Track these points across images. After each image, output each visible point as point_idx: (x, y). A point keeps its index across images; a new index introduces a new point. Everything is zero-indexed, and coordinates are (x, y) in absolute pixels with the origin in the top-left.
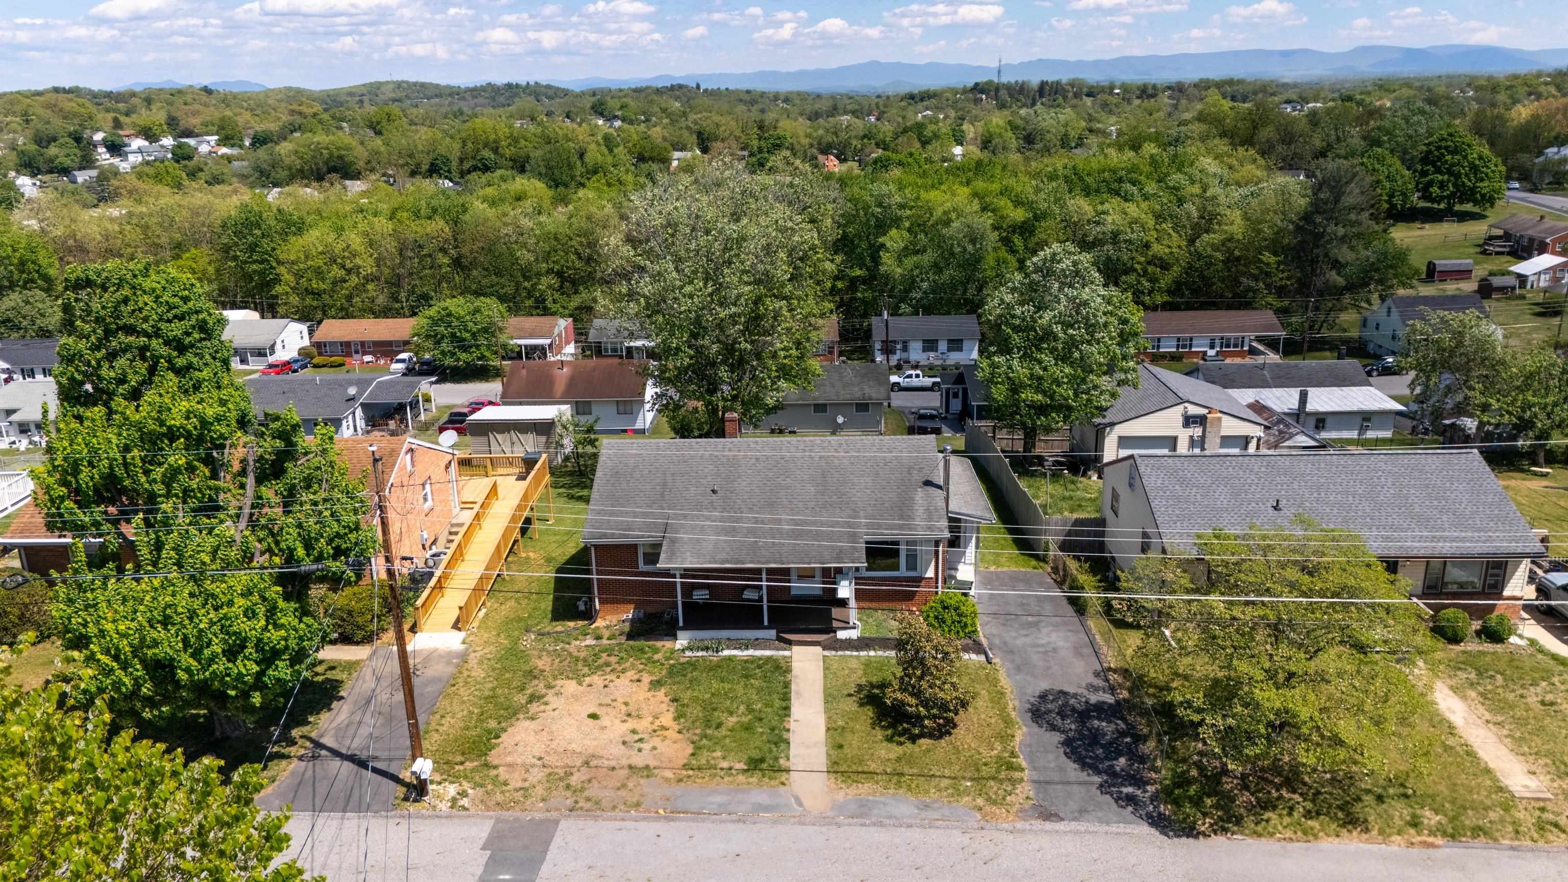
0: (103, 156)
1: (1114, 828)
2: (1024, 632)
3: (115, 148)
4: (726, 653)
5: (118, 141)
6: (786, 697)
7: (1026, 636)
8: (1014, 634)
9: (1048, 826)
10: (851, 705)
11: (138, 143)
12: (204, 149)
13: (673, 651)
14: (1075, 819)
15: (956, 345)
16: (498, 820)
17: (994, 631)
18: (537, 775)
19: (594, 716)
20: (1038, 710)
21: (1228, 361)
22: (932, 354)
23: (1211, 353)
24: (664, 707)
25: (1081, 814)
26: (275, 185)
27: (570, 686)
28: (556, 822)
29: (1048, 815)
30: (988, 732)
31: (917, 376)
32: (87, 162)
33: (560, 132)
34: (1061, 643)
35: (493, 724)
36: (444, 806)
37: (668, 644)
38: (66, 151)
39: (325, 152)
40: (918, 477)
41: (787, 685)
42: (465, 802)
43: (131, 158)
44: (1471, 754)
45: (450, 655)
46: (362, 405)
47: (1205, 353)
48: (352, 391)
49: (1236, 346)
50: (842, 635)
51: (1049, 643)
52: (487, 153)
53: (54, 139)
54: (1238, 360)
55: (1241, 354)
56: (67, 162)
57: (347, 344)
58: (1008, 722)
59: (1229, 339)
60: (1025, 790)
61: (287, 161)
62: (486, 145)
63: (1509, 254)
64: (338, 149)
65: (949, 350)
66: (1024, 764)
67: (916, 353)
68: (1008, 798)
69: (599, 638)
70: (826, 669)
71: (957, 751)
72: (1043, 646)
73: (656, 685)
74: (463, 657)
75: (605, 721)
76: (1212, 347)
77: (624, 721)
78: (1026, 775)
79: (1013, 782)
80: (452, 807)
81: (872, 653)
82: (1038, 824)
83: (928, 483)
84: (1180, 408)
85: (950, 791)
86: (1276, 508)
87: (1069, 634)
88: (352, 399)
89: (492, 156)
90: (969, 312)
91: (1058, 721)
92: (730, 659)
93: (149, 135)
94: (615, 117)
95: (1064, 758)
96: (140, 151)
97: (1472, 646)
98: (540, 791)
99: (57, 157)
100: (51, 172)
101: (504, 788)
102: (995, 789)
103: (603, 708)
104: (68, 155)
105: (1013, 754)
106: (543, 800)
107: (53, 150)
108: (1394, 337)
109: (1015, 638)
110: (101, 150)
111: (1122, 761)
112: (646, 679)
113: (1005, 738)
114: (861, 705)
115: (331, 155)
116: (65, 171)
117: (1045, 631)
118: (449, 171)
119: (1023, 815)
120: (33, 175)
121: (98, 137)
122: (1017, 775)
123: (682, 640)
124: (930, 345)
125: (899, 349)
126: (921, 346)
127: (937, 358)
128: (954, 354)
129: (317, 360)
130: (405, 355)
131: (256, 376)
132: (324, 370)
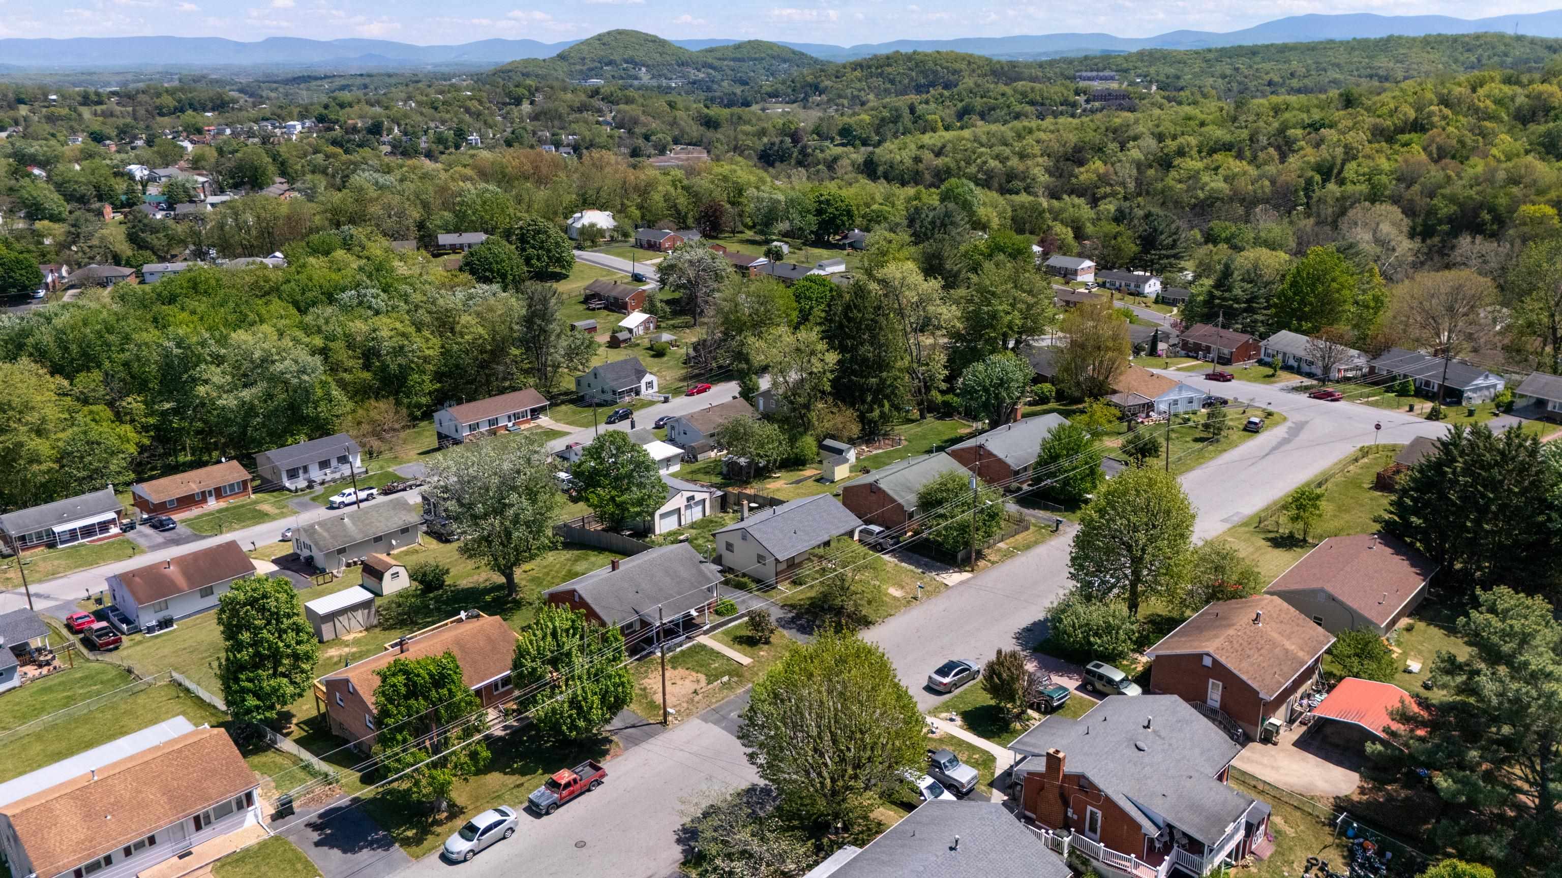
4: (677, 650)
10: (737, 646)
13: (661, 657)
19: (674, 684)
21: (523, 427)
22: (328, 471)
23: (510, 424)
24: (687, 672)
36: (677, 723)
37: (655, 656)
41: (711, 649)
42: (680, 718)
46: (10, 648)
47: (506, 426)
50: (705, 628)
55: (527, 421)
63: (605, 308)
65: (340, 464)
67: (315, 472)
70: (715, 639)
73: (674, 668)
75: (680, 683)
76: (510, 421)
77: (685, 681)
80: (680, 722)
81: (719, 630)
84: (680, 494)
86: (796, 534)
88: (2, 647)
91: (791, 626)
92: (682, 651)
95: (802, 635)
105: (791, 639)
108: (603, 392)
112: (668, 668)
114: (739, 644)
124: (324, 464)
125: (301, 472)
126: (317, 466)
127: (333, 472)
128: (342, 467)
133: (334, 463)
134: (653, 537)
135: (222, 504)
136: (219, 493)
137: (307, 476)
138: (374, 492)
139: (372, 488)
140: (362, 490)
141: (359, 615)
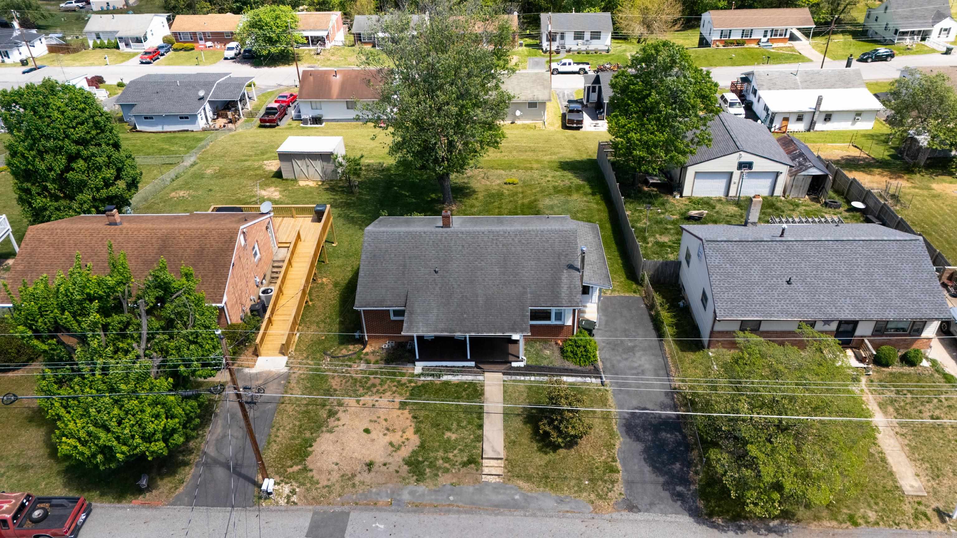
1: (669, 518)
2: (625, 356)
4: (445, 378)
6: (481, 417)
7: (626, 359)
8: (619, 358)
9: (632, 516)
10: (518, 423)
13: (413, 375)
14: (647, 511)
15: (596, 35)
16: (315, 513)
17: (607, 356)
18: (335, 476)
19: (367, 431)
20: (630, 425)
21: (775, 45)
22: (580, 41)
23: (764, 40)
24: (408, 422)
25: (650, 507)
27: (352, 404)
28: (348, 514)
29: (632, 508)
30: (600, 442)
31: (570, 64)
34: (647, 366)
35: (308, 435)
36: (283, 502)
37: (410, 370)
40: (564, 261)
41: (481, 406)
42: (294, 498)
44: (884, 460)
45: (279, 376)
46: (209, 101)
47: (760, 40)
48: (201, 93)
49: (781, 35)
50: (514, 364)
51: (640, 366)
54: (781, 45)
55: (783, 40)
57: (195, 33)
58: (612, 435)
59: (777, 31)
60: (620, 488)
65: (592, 38)
66: (620, 467)
67: (570, 42)
68: (609, 494)
69: (368, 362)
70: (505, 392)
71: (581, 458)
72: (636, 368)
73: (403, 405)
74: (287, 377)
75: (373, 435)
76: (765, 36)
77: (385, 435)
78: (619, 476)
79: (613, 482)
80: (287, 503)
81: (533, 378)
82: (626, 515)
83: (571, 267)
84: (737, 155)
85: (576, 489)
86: (789, 282)
87: (653, 357)
88: (202, 98)
90: (605, 10)
91: (641, 434)
92: (447, 383)
95: (643, 463)
97: (896, 369)
98: (337, 487)
101: (318, 486)
102: (602, 486)
103: (372, 424)
105: (614, 460)
106: (340, 495)
109: (619, 361)
111: (678, 465)
112: (398, 399)
113: (610, 446)
114: (525, 423)
117: (638, 354)
119: (617, 507)
122: (615, 476)
123: (419, 367)
124: (579, 36)
125: (558, 38)
126: (572, 35)
127: (583, 44)
128: (594, 41)
129: (176, 45)
130: (233, 44)
131: (137, 59)
132: (182, 53)
133: (587, 36)
134: (678, 197)
137: (562, 42)
138: (587, 67)
139: (588, 64)
140: (578, 63)
141: (318, 165)
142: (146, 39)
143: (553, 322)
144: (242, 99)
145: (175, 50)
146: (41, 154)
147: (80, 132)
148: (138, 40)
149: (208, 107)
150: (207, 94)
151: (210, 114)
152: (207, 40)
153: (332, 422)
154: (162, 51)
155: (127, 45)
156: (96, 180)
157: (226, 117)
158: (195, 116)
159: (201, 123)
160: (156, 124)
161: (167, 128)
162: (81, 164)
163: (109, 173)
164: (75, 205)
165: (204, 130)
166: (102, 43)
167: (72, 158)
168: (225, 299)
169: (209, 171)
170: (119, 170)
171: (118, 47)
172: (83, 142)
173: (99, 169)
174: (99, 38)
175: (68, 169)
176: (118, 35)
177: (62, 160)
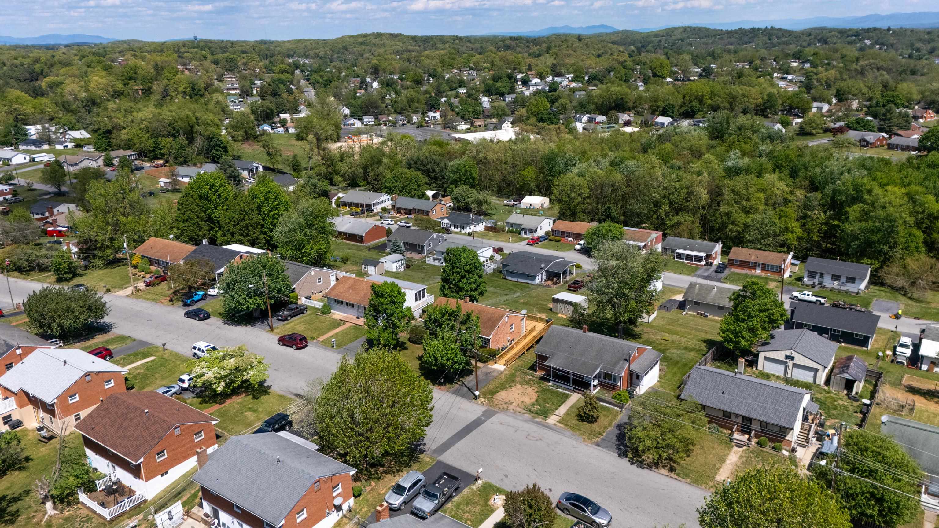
0: (520, 87)
1: (609, 452)
3: (526, 83)
4: (558, 389)
5: (527, 79)
6: (562, 404)
9: (596, 447)
10: (574, 410)
11: (536, 80)
12: (565, 83)
13: (547, 385)
14: (603, 448)
15: (851, 280)
16: (488, 408)
18: (501, 402)
19: (519, 394)
20: (620, 425)
22: (836, 283)
24: (535, 397)
25: (606, 448)
26: (587, 113)
27: (519, 386)
28: (498, 412)
29: (598, 445)
30: (603, 426)
31: (808, 295)
32: (512, 90)
33: (740, 92)
35: (499, 389)
36: (479, 402)
37: (547, 383)
38: (505, 84)
39: (614, 96)
40: (624, 357)
41: (565, 401)
42: (484, 403)
43: (531, 88)
45: (499, 371)
46: (546, 271)
48: (543, 266)
50: (587, 393)
52: (696, 104)
53: (501, 78)
56: (503, 90)
57: (564, 232)
58: (610, 425)
60: (599, 439)
61: (596, 100)
62: (696, 98)
64: (621, 94)
65: (847, 282)
66: (604, 434)
67: (827, 280)
68: (593, 439)
69: (533, 377)
70: (578, 400)
71: (591, 427)
73: (537, 392)
74: (502, 372)
79: (597, 437)
80: (481, 403)
82: (594, 446)
83: (626, 360)
85: (581, 434)
86: (723, 393)
88: (542, 268)
89: (698, 105)
91: (621, 429)
92: (558, 391)
93: (542, 77)
94: (807, 61)
95: (614, 436)
96: (536, 85)
99: (500, 87)
100: (496, 94)
101: (493, 403)
103: (522, 393)
104: (504, 87)
107: (499, 84)
110: (519, 83)
112: (536, 390)
113: (606, 428)
114: (577, 411)
115: (617, 98)
116: (502, 95)
118: (673, 112)
119: (593, 443)
120: (489, 96)
121: (520, 76)
122: (600, 436)
123: (551, 384)
124: (836, 277)
125: (818, 276)
127: (838, 285)
128: (848, 284)
129: (551, 237)
130: (582, 242)
131: (526, 242)
132: (553, 242)
133: (843, 279)
134: (754, 369)
135: (763, 274)
136: (764, 267)
137: (821, 280)
138: (823, 300)
139: (825, 298)
140: (816, 296)
141: (570, 309)
142: (536, 230)
143: (612, 382)
144: (565, 273)
145: (549, 240)
146: (453, 273)
147: (468, 268)
148: (531, 231)
149: (544, 273)
150: (546, 266)
151: (544, 277)
152: (570, 237)
153: (509, 389)
154: (541, 239)
155: (525, 233)
156: (468, 288)
157: (552, 280)
158: (535, 277)
159: (538, 281)
160: (515, 277)
161: (520, 280)
162: (465, 280)
163: (474, 286)
164: (458, 296)
165: (538, 285)
166: (513, 230)
167: (463, 277)
168: (491, 336)
169: (521, 301)
170: (478, 286)
171: (520, 234)
172: (468, 272)
173: (470, 283)
174: (512, 226)
175: (460, 281)
176: (522, 227)
177: (459, 276)
